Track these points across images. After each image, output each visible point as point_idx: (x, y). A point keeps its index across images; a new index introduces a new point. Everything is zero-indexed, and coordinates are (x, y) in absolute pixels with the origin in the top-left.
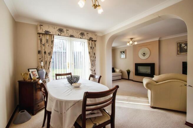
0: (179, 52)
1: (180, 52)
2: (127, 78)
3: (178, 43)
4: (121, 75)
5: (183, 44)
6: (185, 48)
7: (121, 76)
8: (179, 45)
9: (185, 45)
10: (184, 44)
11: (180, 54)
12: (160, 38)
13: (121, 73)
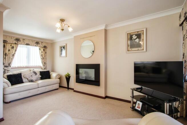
0: (129, 48)
1: (131, 48)
2: (67, 86)
3: (128, 34)
4: (59, 82)
5: (134, 36)
6: (136, 42)
7: (58, 84)
8: (129, 37)
9: (136, 37)
10: (136, 35)
11: (131, 50)
12: (106, 26)
13: (59, 80)
